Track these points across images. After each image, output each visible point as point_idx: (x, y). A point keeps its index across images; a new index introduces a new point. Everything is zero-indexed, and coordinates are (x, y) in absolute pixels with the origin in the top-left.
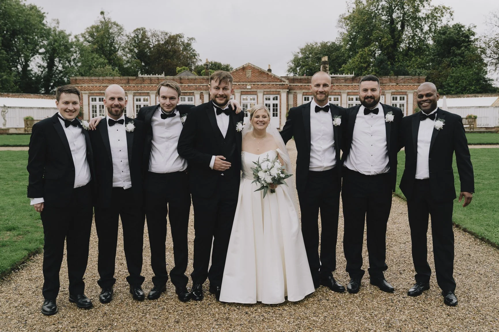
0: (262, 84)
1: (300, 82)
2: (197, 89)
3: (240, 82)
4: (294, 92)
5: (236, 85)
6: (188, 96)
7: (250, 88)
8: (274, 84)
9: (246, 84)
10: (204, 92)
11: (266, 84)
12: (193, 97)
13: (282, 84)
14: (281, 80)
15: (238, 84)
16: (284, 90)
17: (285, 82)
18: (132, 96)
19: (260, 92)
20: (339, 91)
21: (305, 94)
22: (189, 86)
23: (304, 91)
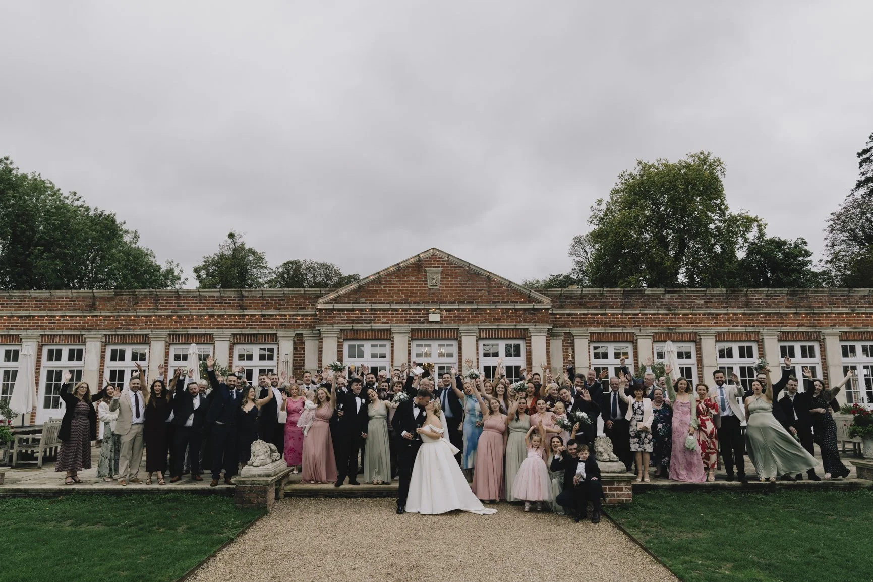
0: (473, 310)
1: (581, 305)
2: (284, 325)
3: (409, 303)
4: (566, 334)
5: (397, 310)
6: (260, 343)
7: (438, 319)
8: (508, 309)
9: (428, 309)
10: (305, 332)
11: (485, 309)
12: (275, 347)
13: (534, 309)
14: (529, 297)
15: (404, 310)
16: (540, 326)
17: (540, 302)
18: (99, 344)
19: (468, 332)
20: (689, 329)
21: (596, 338)
22: (263, 316)
23: (592, 329)
